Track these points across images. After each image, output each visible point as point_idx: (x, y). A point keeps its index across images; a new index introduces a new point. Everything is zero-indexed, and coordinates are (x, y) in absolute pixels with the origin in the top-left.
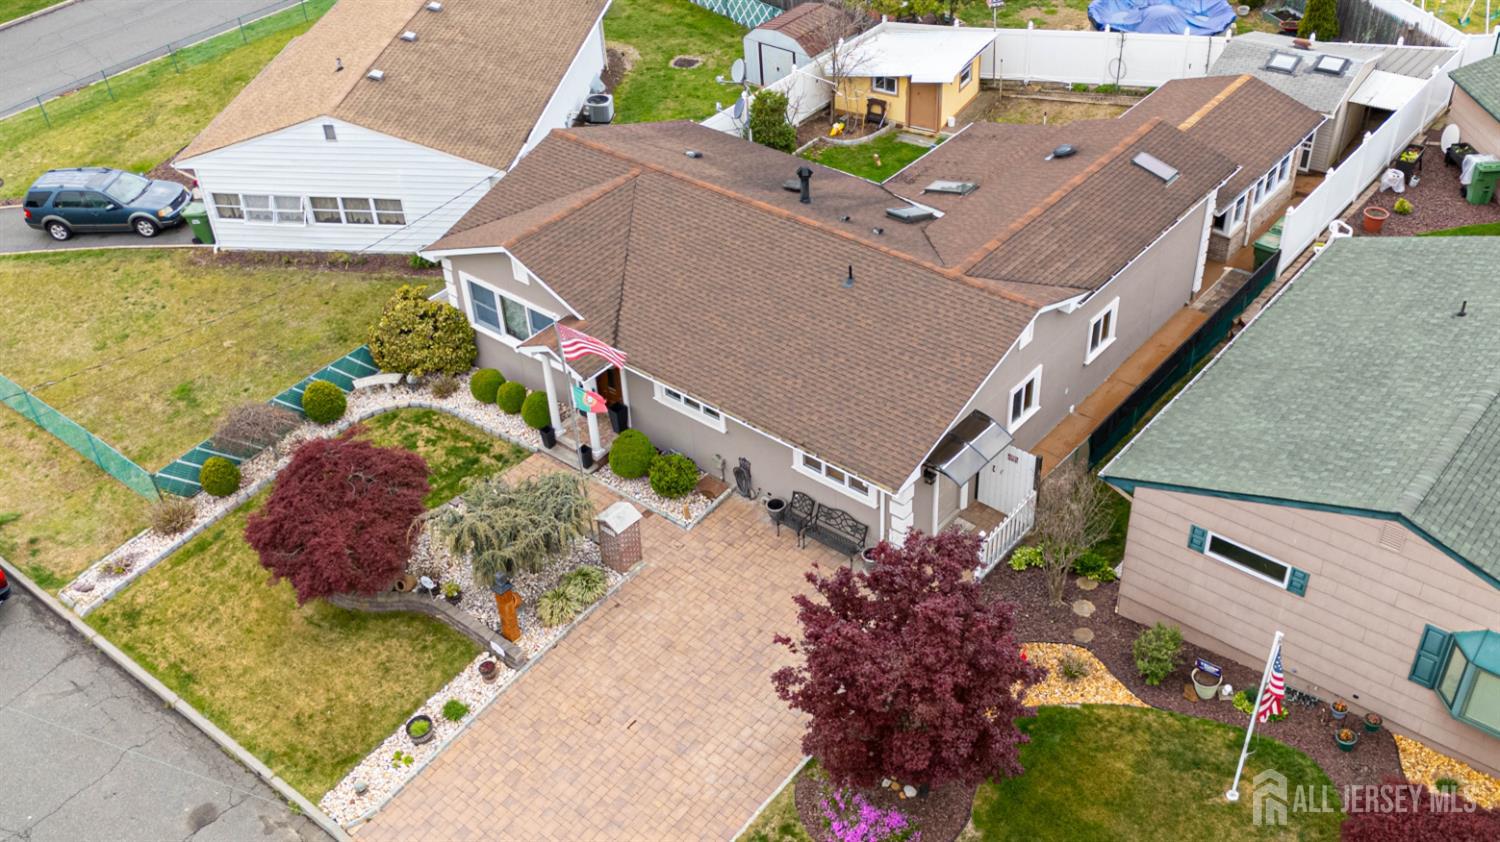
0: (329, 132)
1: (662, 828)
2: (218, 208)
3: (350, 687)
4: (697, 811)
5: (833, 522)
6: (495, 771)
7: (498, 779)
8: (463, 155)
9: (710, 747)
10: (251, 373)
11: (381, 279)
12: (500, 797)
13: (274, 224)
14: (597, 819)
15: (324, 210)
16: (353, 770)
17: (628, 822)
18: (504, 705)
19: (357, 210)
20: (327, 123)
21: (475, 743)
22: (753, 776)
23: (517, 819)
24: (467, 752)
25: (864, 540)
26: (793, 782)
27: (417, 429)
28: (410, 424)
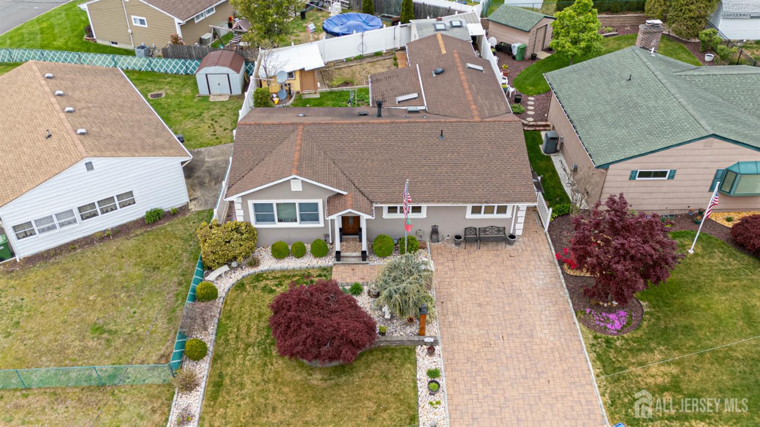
0: (89, 166)
1: (558, 363)
2: (16, 234)
3: (378, 393)
4: (561, 351)
5: (488, 233)
6: (475, 385)
7: (480, 386)
8: (164, 155)
9: (538, 329)
10: (125, 304)
11: (137, 235)
12: (489, 392)
13: (58, 229)
14: (533, 375)
15: (88, 212)
16: (419, 421)
17: (544, 369)
18: (448, 361)
19: (107, 205)
20: (88, 161)
21: (455, 380)
22: (563, 328)
23: (505, 395)
25: (504, 234)
26: (579, 322)
27: (263, 284)
28: (256, 284)
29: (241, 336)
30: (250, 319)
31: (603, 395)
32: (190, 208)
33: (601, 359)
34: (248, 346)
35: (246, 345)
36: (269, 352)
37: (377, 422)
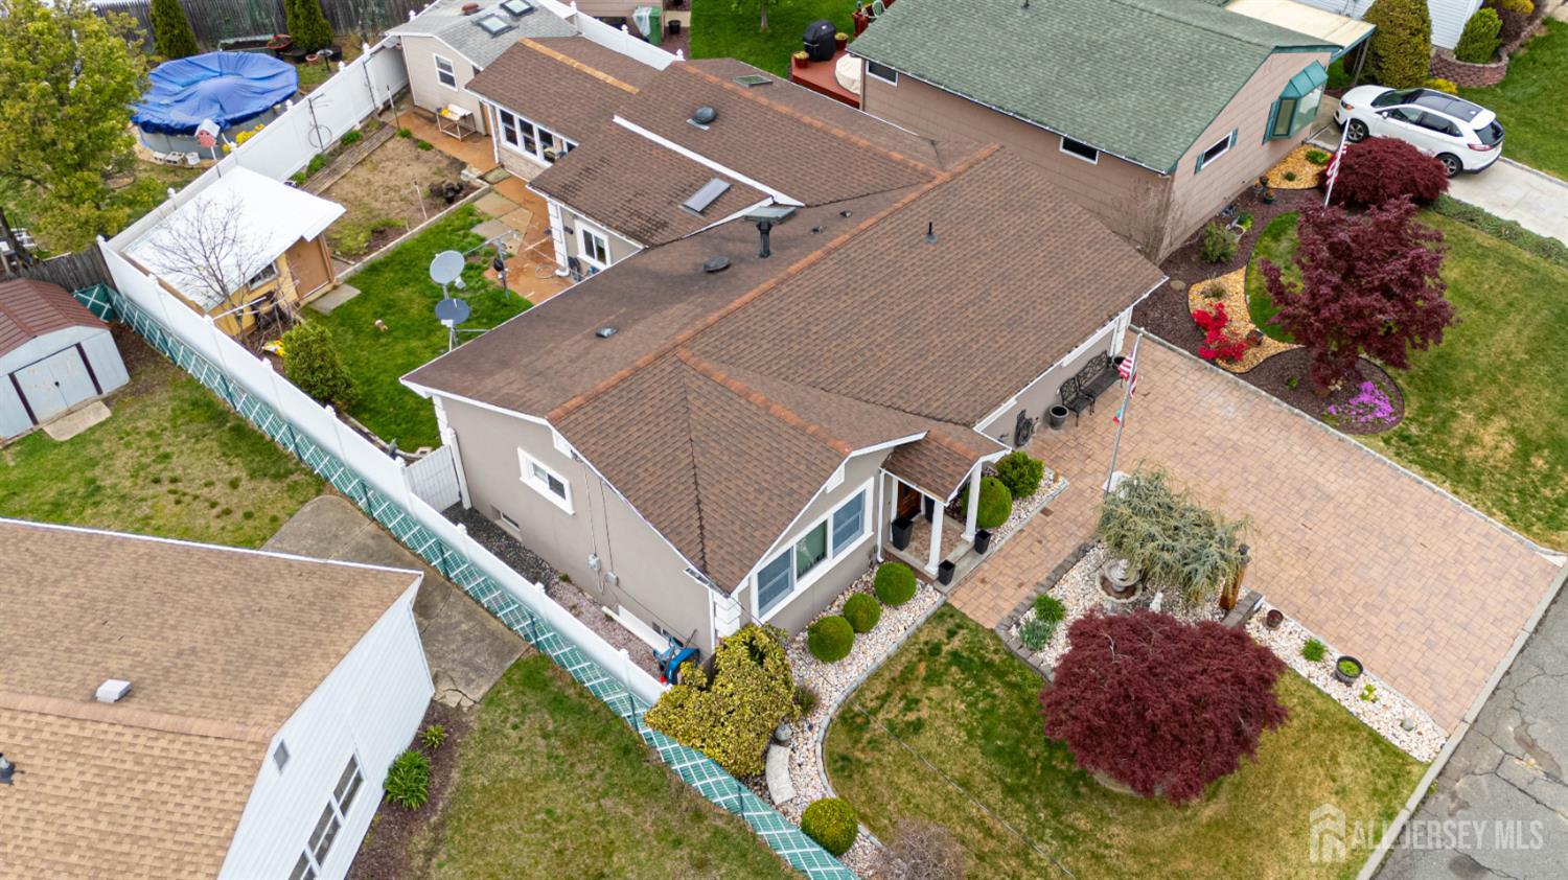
0: (280, 756)
1: (1399, 511)
4: (1380, 491)
5: (1089, 376)
6: (1367, 622)
7: (1374, 620)
11: (429, 853)
12: (1391, 618)
14: (1399, 552)
16: (1387, 737)
17: (1398, 532)
20: (275, 747)
22: (1340, 457)
23: (1410, 606)
24: (1350, 645)
26: (1346, 434)
27: (878, 726)
28: (867, 736)
29: (987, 850)
30: (957, 808)
31: (1491, 515)
32: (454, 705)
33: (1430, 466)
34: (1023, 854)
35: (1017, 855)
36: (1071, 832)
37: (1351, 789)
